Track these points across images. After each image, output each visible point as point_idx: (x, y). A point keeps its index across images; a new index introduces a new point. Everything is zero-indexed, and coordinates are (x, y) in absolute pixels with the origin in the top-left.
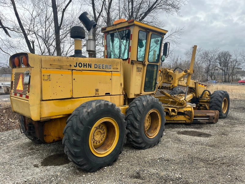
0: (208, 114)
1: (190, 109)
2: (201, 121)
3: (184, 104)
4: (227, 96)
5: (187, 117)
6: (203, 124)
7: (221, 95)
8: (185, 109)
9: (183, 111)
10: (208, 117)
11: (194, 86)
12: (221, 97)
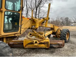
0: (58, 43)
1: (47, 41)
2: (55, 46)
3: (43, 38)
4: (68, 31)
5: (46, 45)
6: (56, 48)
7: (66, 31)
8: (44, 41)
9: (43, 42)
10: (59, 44)
11: (53, 27)
12: (66, 32)
